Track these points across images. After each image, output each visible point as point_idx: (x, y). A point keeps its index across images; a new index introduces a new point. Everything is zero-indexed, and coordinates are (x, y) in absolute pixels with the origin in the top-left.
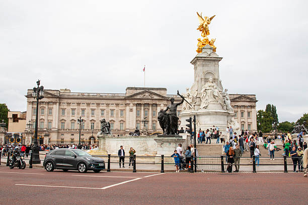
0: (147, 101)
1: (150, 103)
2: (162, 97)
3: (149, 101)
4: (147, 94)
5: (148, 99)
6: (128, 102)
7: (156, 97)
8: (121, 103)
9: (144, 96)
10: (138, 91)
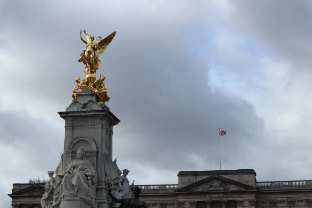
0: (216, 196)
1: (223, 200)
2: (245, 186)
3: (221, 195)
4: (215, 183)
5: (218, 192)
6: (181, 199)
7: (233, 188)
8: (170, 202)
9: (211, 186)
10: (199, 179)
